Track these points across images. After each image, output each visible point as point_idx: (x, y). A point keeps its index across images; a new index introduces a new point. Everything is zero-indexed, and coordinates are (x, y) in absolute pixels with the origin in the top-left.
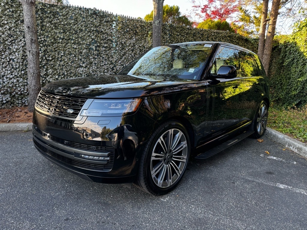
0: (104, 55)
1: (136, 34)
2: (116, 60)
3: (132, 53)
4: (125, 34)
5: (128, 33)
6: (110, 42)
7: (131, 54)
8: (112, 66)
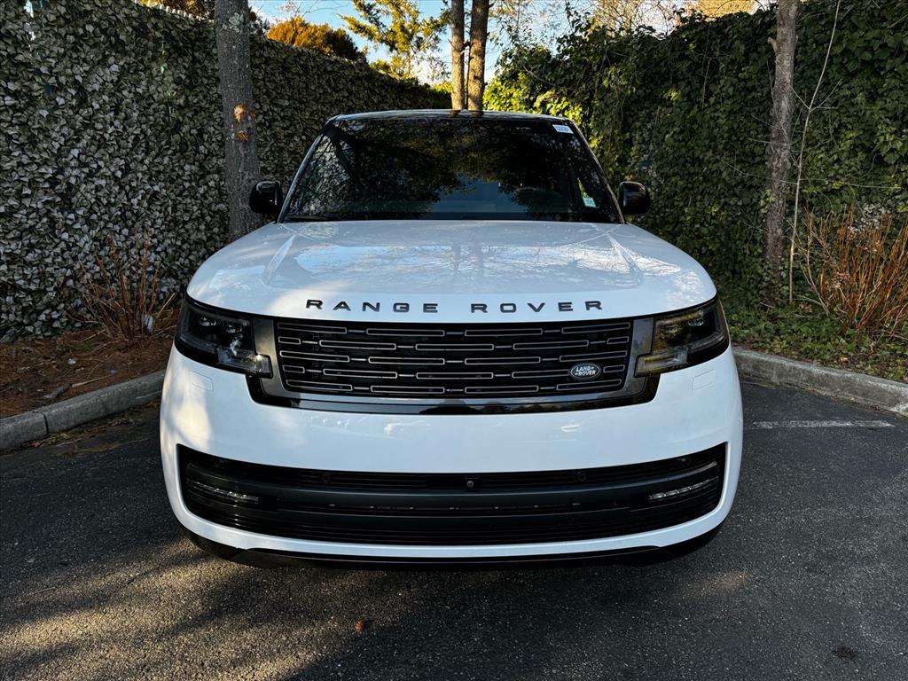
0: (12, 125)
1: (118, 47)
2: (60, 145)
3: (115, 119)
4: (82, 46)
5: (91, 42)
6: (31, 76)
7: (112, 124)
8: (50, 171)
